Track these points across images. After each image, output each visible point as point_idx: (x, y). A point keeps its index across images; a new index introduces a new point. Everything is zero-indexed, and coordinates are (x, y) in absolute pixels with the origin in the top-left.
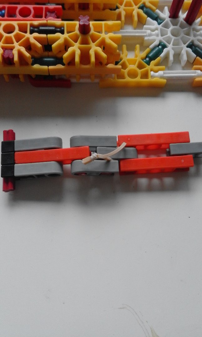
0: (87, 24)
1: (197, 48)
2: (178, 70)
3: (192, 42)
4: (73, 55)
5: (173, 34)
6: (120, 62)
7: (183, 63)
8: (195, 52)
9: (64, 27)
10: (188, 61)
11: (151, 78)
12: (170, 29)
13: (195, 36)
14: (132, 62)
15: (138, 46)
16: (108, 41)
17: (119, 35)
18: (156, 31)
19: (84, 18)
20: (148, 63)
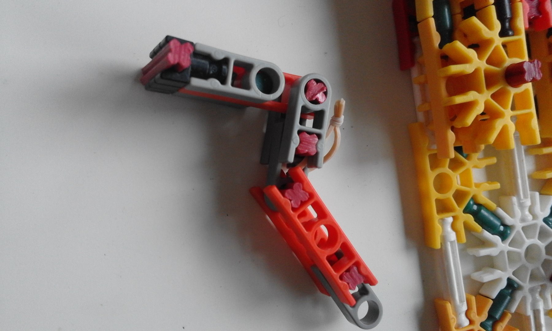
0: (527, 77)
1: (509, 297)
2: (462, 268)
3: (520, 288)
4: (463, 60)
5: (529, 250)
6: (462, 154)
7: (476, 276)
8: (501, 296)
9: (513, 35)
10: (482, 284)
11: (439, 220)
12: (539, 243)
13: (532, 291)
14: (466, 179)
15: (498, 186)
16: (499, 125)
17: (513, 144)
18: (530, 217)
19: (537, 69)
20: (467, 210)
